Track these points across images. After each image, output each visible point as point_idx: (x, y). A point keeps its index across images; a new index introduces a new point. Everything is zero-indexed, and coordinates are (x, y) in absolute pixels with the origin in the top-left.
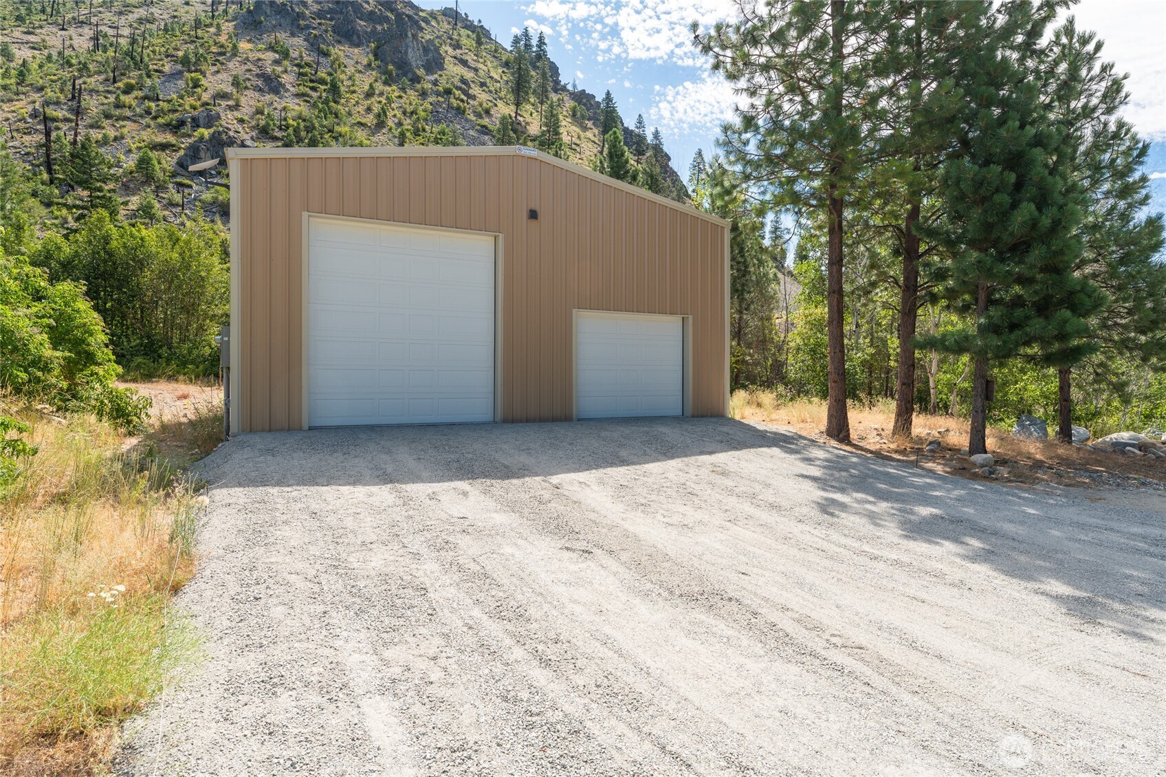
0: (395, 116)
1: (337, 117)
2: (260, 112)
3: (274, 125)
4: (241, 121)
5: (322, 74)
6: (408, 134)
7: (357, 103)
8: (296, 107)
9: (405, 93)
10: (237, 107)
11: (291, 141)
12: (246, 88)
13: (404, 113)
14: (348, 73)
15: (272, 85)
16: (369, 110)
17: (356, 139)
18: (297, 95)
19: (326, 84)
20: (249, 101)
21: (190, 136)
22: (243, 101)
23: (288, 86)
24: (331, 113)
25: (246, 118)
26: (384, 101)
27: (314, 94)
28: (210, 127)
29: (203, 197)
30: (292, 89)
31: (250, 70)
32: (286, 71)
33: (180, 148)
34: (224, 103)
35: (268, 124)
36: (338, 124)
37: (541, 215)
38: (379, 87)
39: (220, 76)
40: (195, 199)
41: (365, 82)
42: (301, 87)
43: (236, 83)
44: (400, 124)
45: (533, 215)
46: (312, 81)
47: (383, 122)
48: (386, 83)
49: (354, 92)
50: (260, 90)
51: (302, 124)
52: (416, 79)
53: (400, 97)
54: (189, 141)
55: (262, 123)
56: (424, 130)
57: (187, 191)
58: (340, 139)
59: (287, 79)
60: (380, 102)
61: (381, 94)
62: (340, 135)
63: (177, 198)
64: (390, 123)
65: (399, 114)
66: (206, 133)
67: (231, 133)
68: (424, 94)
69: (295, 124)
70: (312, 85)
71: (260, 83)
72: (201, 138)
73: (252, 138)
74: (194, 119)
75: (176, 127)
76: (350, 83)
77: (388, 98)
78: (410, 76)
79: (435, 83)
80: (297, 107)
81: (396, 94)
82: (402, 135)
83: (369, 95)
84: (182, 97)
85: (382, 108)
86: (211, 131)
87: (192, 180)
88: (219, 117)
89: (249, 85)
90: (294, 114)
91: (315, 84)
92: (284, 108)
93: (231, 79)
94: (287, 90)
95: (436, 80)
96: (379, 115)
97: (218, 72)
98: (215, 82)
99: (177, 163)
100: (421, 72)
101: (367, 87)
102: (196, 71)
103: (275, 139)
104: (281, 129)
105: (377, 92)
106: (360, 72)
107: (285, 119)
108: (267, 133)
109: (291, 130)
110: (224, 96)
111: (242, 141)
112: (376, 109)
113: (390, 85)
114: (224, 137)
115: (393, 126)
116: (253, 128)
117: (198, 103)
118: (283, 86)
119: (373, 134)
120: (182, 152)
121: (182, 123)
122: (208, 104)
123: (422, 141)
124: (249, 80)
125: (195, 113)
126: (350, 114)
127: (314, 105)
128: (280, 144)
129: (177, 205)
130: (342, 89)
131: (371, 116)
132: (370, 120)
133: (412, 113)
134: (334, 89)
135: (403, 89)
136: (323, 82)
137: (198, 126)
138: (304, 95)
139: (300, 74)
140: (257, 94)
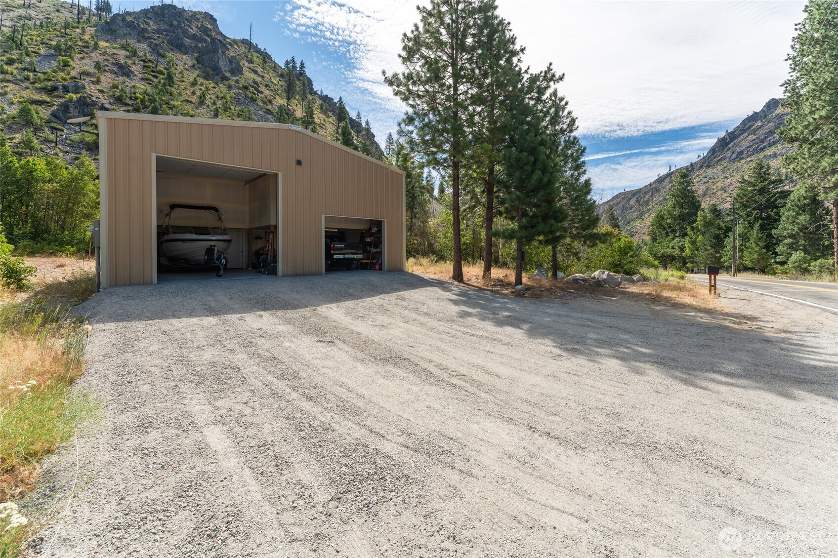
0: (211, 98)
1: (171, 95)
2: (115, 87)
3: (126, 96)
4: (101, 91)
5: (161, 68)
6: (220, 110)
7: (185, 88)
8: (141, 86)
9: (218, 85)
10: (98, 82)
11: (139, 107)
12: (105, 71)
13: (217, 97)
14: (179, 69)
15: (124, 71)
16: (193, 93)
17: (184, 110)
18: (142, 79)
19: (164, 75)
20: (107, 80)
21: (61, 97)
22: (103, 78)
23: (136, 73)
24: (167, 92)
25: (105, 90)
26: (203, 89)
27: (155, 80)
28: (77, 93)
29: (73, 137)
30: (139, 75)
31: (108, 60)
32: (134, 63)
33: (53, 105)
34: (88, 79)
35: (122, 95)
36: (172, 100)
37: (303, 163)
38: (200, 80)
39: (84, 61)
40: (66, 139)
41: (191, 76)
42: (146, 75)
43: (98, 66)
44: (214, 103)
45: (299, 163)
46: (153, 71)
47: (203, 101)
48: (205, 78)
49: (183, 81)
50: (116, 73)
51: (147, 98)
52: (224, 78)
53: (214, 87)
54: (61, 100)
55: (117, 94)
56: (230, 108)
57: (59, 133)
58: (174, 109)
59: (136, 69)
60: (201, 89)
61: (202, 84)
62: (174, 107)
63: (52, 137)
64: (208, 102)
65: (214, 97)
66: (75, 97)
67: (94, 99)
68: (230, 87)
69: (142, 97)
70: (153, 74)
71: (115, 69)
72: (71, 100)
73: (110, 103)
74: (64, 87)
75: (51, 91)
76: (180, 76)
77: (206, 87)
78: (221, 76)
79: (237, 82)
80: (143, 87)
81: (212, 85)
82: (217, 110)
83: (194, 84)
84: (55, 72)
85: (203, 93)
86: (79, 95)
87: (64, 126)
88: (84, 87)
89: (107, 69)
90: (141, 91)
91: (156, 74)
92: (134, 87)
93: (93, 64)
94: (136, 75)
95: (238, 80)
96: (201, 97)
97: (83, 58)
98: (79, 64)
99: (52, 114)
100: (228, 74)
101: (192, 80)
102: (65, 56)
103: (127, 105)
104: (131, 99)
105: (199, 83)
106: (187, 70)
107: (135, 93)
108: (121, 101)
109: (139, 101)
110: (88, 74)
111: (102, 104)
112: (198, 93)
113: (207, 80)
114: (89, 101)
115: (210, 104)
116: (110, 97)
117: (68, 77)
118: (133, 72)
119: (197, 108)
120: (55, 108)
121: (55, 88)
122: (75, 78)
123: (229, 115)
124: (107, 66)
125: (66, 83)
126: (180, 94)
127: (156, 87)
128: (130, 108)
129: (52, 142)
130: (175, 79)
131: (195, 97)
132: (195, 99)
133: (222, 98)
134: (170, 78)
135: (217, 83)
136: (161, 73)
137: (68, 92)
138: (147, 79)
139: (145, 67)
140: (113, 76)
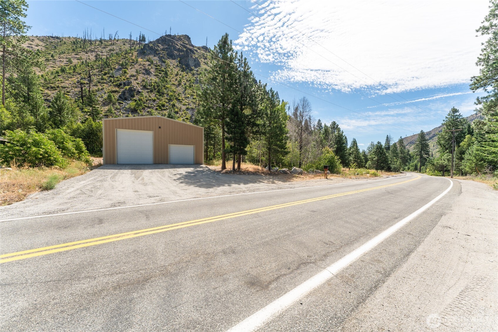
0: (184, 82)
1: (166, 82)
2: (143, 81)
3: (148, 85)
4: (138, 84)
5: (163, 69)
6: (187, 87)
7: (173, 77)
8: (154, 79)
9: (188, 74)
10: (137, 79)
11: (152, 90)
12: (140, 73)
13: (187, 81)
14: (171, 68)
15: (147, 72)
16: (176, 80)
17: (172, 89)
18: (155, 75)
19: (164, 72)
20: (140, 77)
21: (123, 88)
22: (139, 77)
23: (152, 73)
24: (165, 81)
25: (139, 83)
26: (181, 77)
27: (160, 75)
28: (129, 86)
29: (126, 107)
30: (153, 73)
31: (141, 68)
32: (152, 68)
33: (120, 92)
34: (133, 78)
35: (146, 85)
36: (167, 84)
38: (180, 72)
39: (132, 70)
40: (124, 107)
41: (175, 71)
42: (156, 73)
43: (137, 72)
44: (185, 84)
46: (160, 71)
47: (180, 83)
48: (182, 71)
49: (172, 74)
50: (144, 74)
51: (156, 85)
52: (191, 70)
53: (186, 75)
54: (123, 90)
55: (144, 84)
56: (192, 86)
57: (121, 105)
58: (167, 89)
59: (152, 70)
60: (180, 77)
61: (180, 75)
62: (167, 88)
63: (119, 107)
64: (183, 84)
65: (185, 81)
66: (127, 87)
67: (135, 88)
68: (193, 75)
69: (154, 84)
70: (159, 72)
71: (144, 72)
72: (126, 89)
73: (141, 89)
74: (124, 83)
75: (119, 86)
76: (171, 71)
77: (182, 76)
78: (190, 69)
79: (197, 71)
80: (155, 79)
81: (185, 75)
82: (186, 87)
83: (177, 75)
84: (121, 76)
85: (180, 79)
86: (129, 87)
87: (123, 102)
88: (131, 82)
89: (141, 72)
90: (154, 81)
91: (160, 72)
92: (151, 79)
93: (135, 70)
94: (152, 74)
95: (198, 70)
96: (179, 82)
97: (132, 68)
98: (131, 71)
99: (119, 97)
100: (193, 68)
101: (176, 73)
102: (125, 68)
103: (148, 89)
104: (150, 86)
105: (179, 74)
106: (174, 68)
107: (151, 83)
108: (146, 87)
109: (152, 86)
110: (133, 76)
111: (138, 90)
112: (179, 79)
113: (183, 72)
114: (133, 89)
115: (183, 85)
116: (141, 86)
117: (126, 78)
118: (151, 72)
119: (177, 87)
120: (120, 93)
121: (121, 84)
122: (128, 78)
123: (192, 89)
124: (141, 71)
125: (125, 81)
126: (170, 81)
127: (160, 79)
128: (149, 90)
129: (119, 109)
130: (169, 73)
131: (177, 82)
132: (176, 83)
133: (189, 81)
134: (166, 73)
135: (187, 73)
136: (163, 71)
137: (125, 85)
138: (157, 75)
139: (156, 69)
140: (143, 75)
